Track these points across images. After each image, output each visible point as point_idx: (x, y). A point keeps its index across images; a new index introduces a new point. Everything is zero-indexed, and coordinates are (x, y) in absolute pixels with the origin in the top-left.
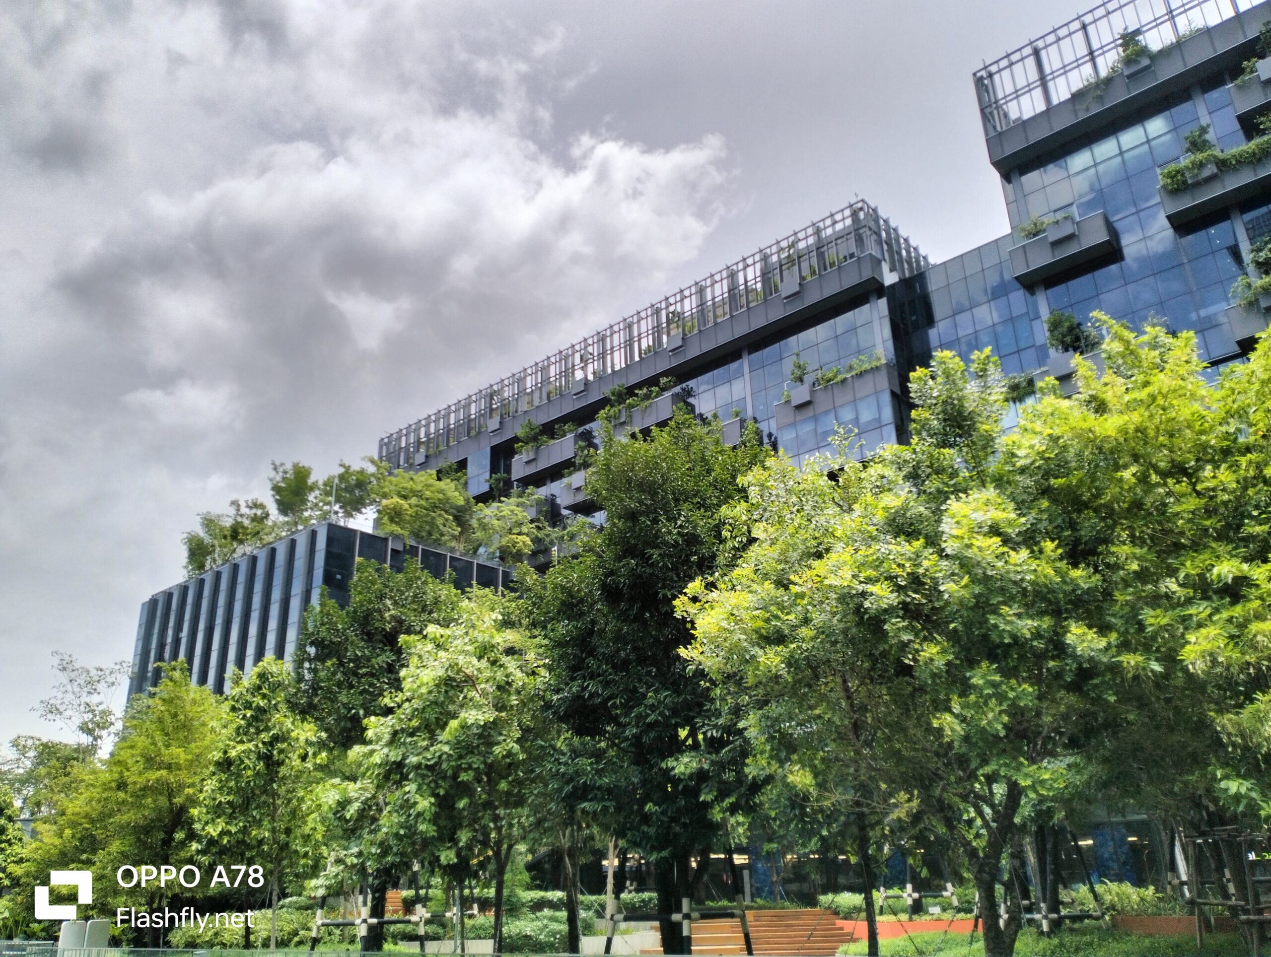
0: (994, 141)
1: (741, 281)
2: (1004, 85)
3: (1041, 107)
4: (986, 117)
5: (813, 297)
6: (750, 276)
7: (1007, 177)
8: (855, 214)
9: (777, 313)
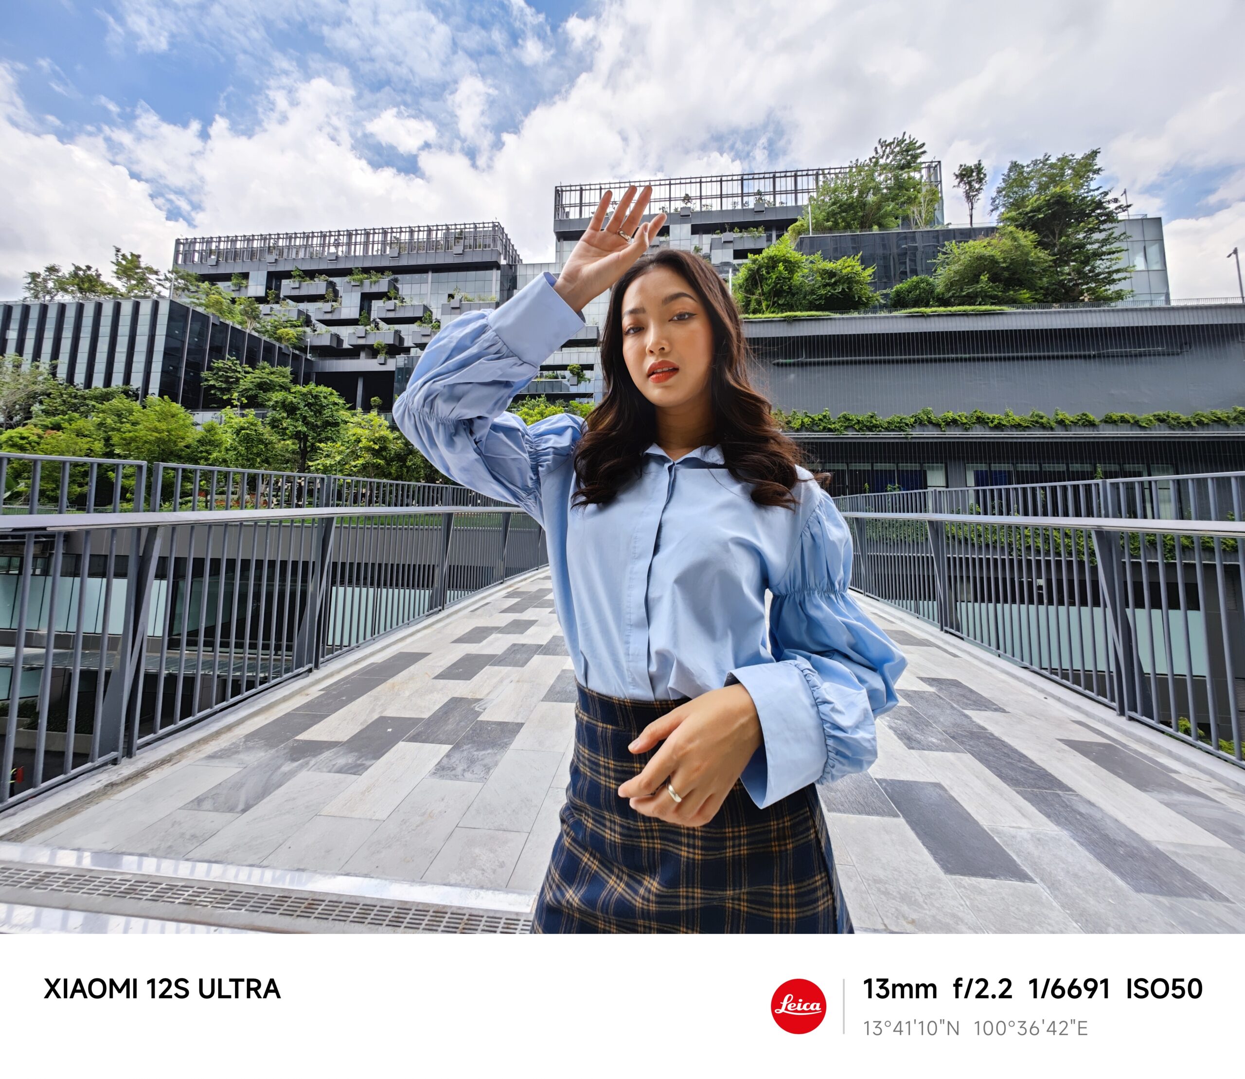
0: (558, 222)
1: (434, 236)
2: (567, 199)
3: (577, 217)
4: (556, 210)
5: (468, 259)
6: (439, 235)
7: (559, 239)
8: (494, 226)
9: (449, 260)
